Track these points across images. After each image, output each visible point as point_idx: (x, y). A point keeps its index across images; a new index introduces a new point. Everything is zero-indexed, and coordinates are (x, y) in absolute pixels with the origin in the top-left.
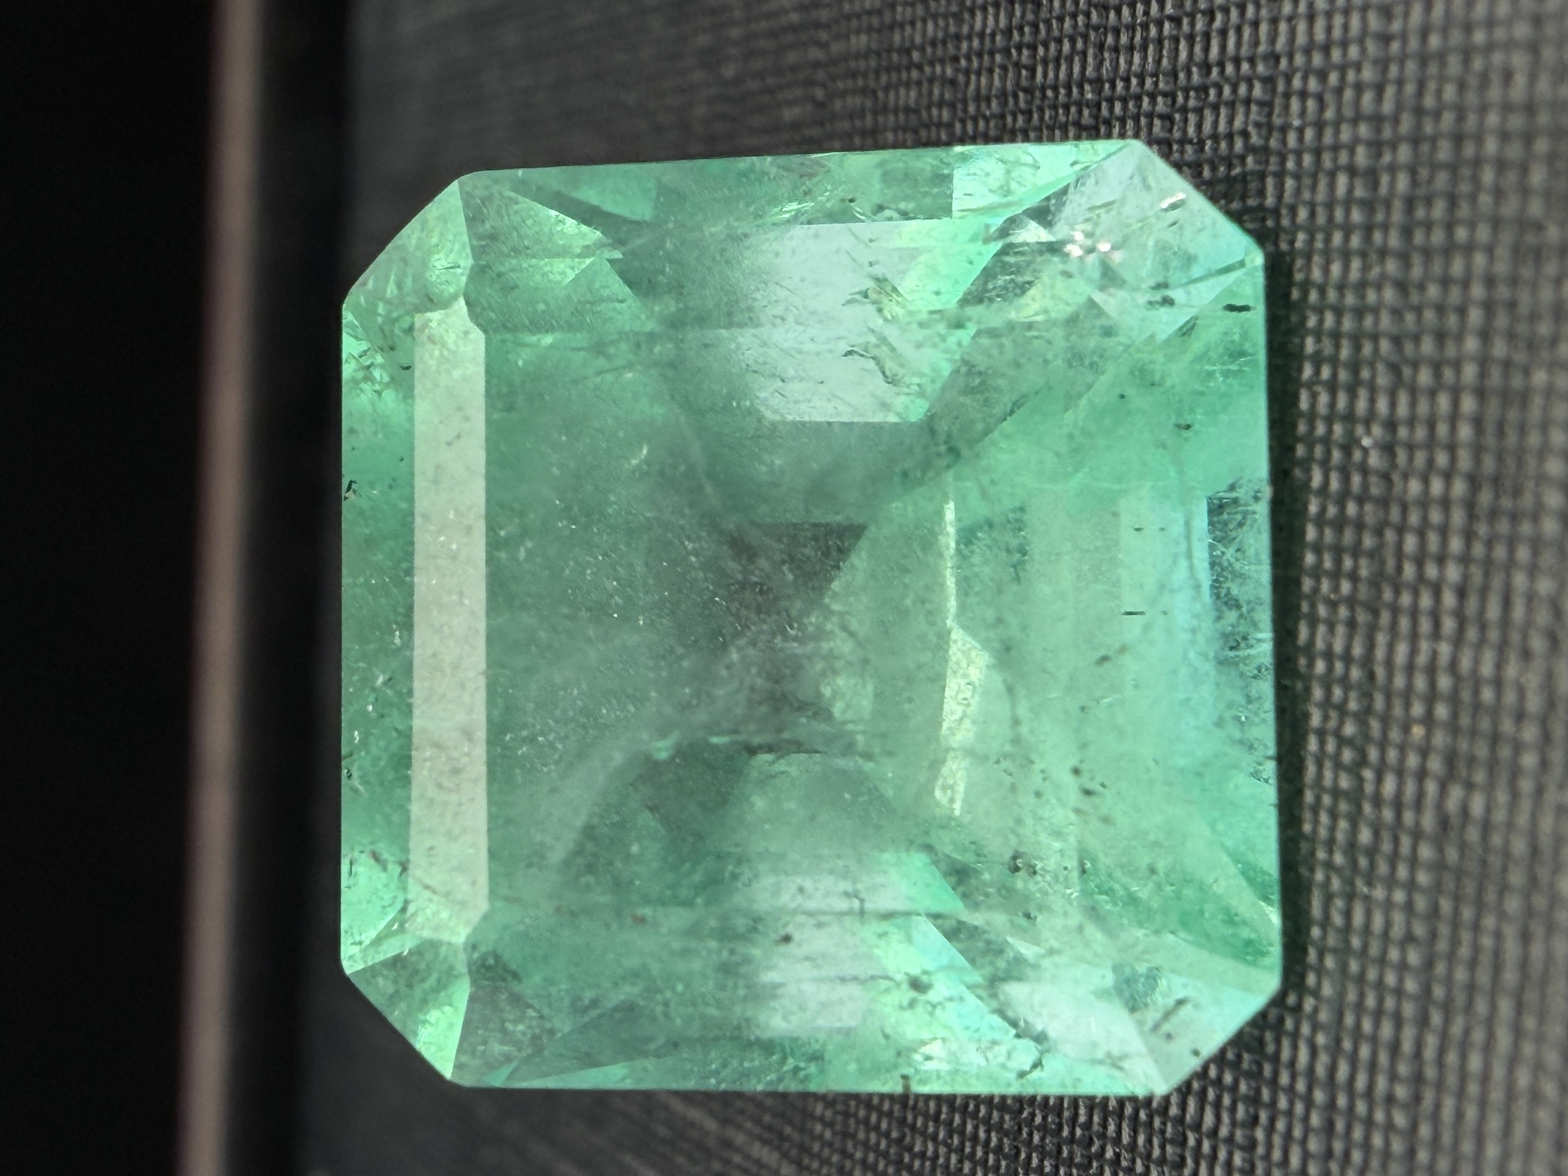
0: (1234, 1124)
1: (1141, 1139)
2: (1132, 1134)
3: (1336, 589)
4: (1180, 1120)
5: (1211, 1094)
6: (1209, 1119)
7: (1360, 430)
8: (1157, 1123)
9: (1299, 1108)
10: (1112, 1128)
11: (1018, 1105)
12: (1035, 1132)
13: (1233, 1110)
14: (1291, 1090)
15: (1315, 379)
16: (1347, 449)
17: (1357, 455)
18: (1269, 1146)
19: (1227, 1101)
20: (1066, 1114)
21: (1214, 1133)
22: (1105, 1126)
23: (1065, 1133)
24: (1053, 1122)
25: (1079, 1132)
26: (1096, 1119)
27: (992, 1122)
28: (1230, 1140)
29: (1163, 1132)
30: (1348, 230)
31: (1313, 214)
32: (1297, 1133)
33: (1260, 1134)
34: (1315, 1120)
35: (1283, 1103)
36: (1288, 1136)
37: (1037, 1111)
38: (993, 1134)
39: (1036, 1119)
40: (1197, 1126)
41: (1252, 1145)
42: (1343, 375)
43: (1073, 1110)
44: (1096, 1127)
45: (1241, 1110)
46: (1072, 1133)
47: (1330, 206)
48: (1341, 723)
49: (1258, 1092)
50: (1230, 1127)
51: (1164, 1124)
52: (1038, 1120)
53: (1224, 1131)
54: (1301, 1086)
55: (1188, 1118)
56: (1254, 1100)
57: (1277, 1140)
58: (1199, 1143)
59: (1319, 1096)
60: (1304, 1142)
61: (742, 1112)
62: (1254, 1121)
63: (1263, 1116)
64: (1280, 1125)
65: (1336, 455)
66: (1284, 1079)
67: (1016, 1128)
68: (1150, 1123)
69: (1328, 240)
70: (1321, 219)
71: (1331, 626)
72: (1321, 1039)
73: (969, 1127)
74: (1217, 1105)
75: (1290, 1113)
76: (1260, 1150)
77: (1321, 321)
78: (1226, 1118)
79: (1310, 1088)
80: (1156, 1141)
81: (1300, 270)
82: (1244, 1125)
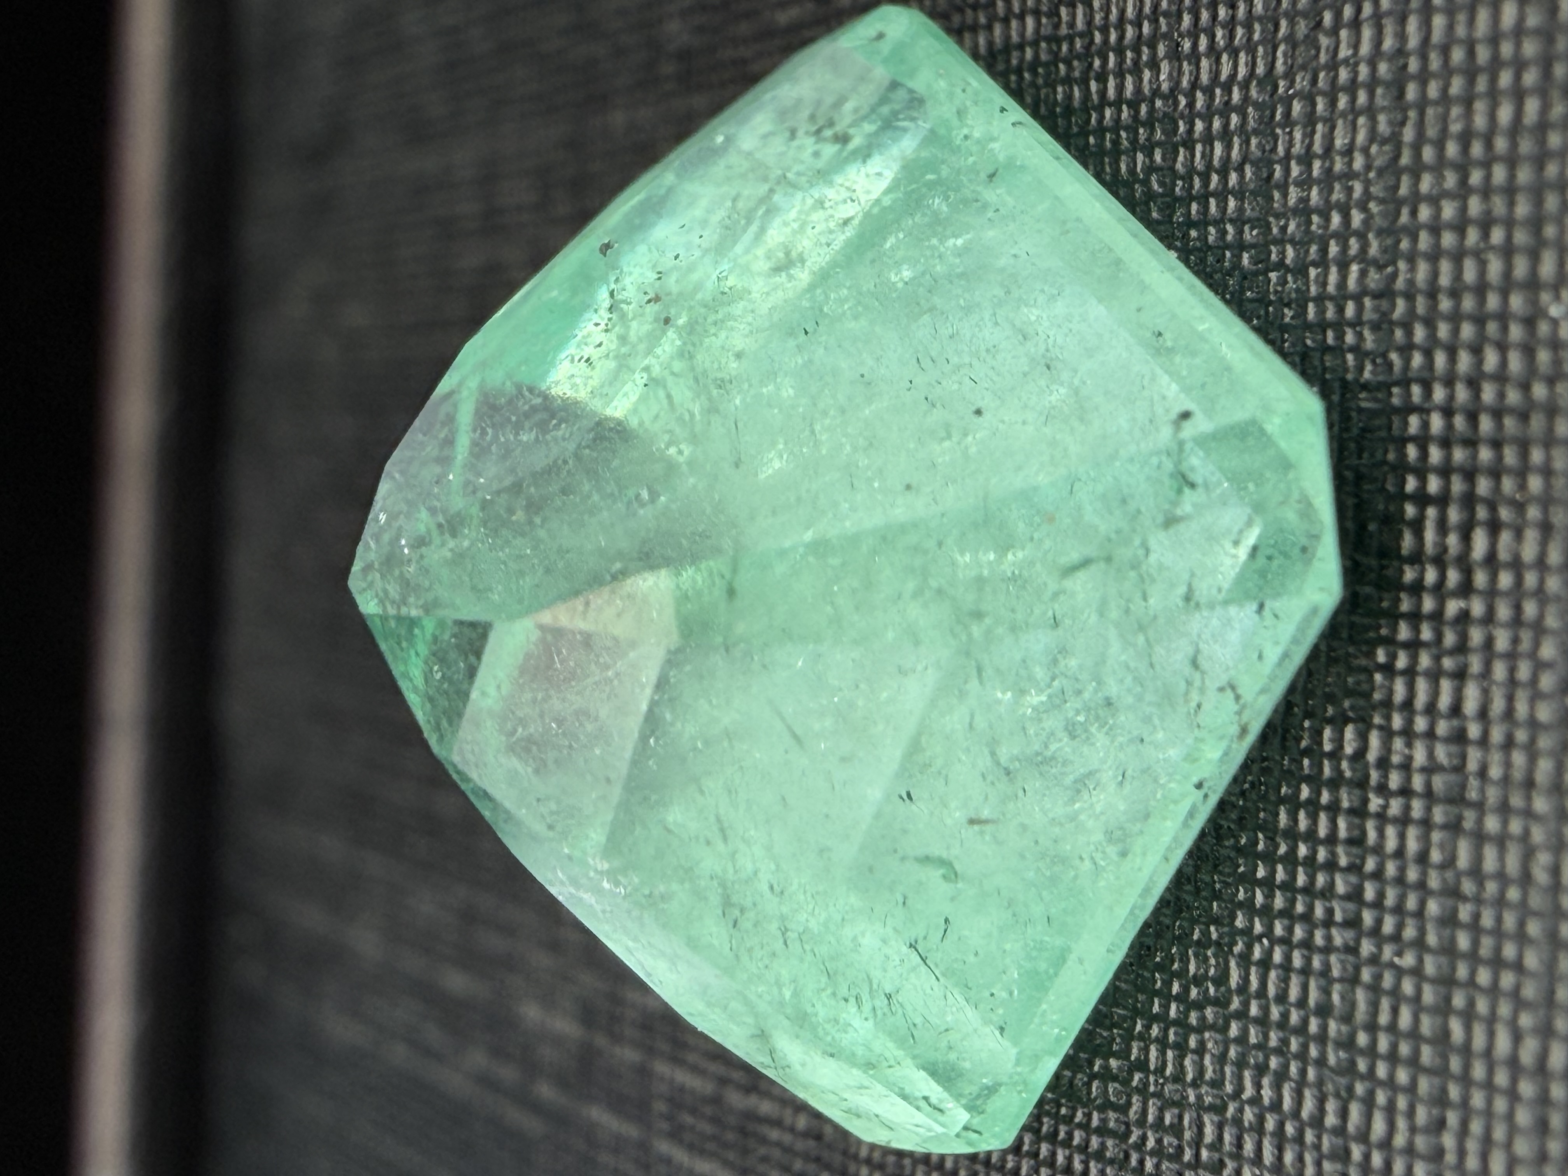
0: (1413, 1130)
1: (1289, 1157)
2: (1276, 1151)
3: (1523, 486)
4: (1340, 1131)
5: (1381, 1098)
6: (1379, 1127)
7: (1545, 297)
8: (1309, 1136)
9: (1500, 1105)
10: (1249, 1147)
11: (1123, 1127)
12: (1148, 1158)
13: (1411, 1113)
14: (1489, 1086)
15: (1482, 245)
16: (1530, 323)
17: (1544, 328)
18: (1462, 1153)
19: (1402, 1103)
20: (1187, 1135)
21: (1386, 1144)
22: (1239, 1145)
23: (1188, 1156)
24: (1170, 1145)
25: (1205, 1154)
26: (1227, 1137)
27: (1090, 1150)
28: (1410, 1151)
29: (1317, 1147)
30: (1519, 65)
31: (1471, 53)
32: (1499, 1133)
33: (1448, 1141)
34: (1523, 1117)
35: (1478, 1100)
36: (1487, 1141)
37: (1150, 1134)
38: (1092, 1164)
39: (1148, 1143)
40: (1364, 1137)
41: (1438, 1154)
42: (1521, 237)
43: (1195, 1129)
44: (1227, 1147)
45: (1422, 1115)
46: (1197, 1155)
47: (1494, 40)
48: (1537, 644)
49: (1444, 1091)
50: (1407, 1134)
51: (1319, 1137)
52: (1151, 1143)
53: (1400, 1140)
54: (1501, 1078)
55: (1351, 1128)
56: (1441, 1100)
57: (1472, 1146)
58: (1367, 1157)
59: (1527, 1088)
60: (1508, 1146)
61: (765, 1159)
62: (1440, 1125)
63: (1453, 1118)
64: (1476, 1127)
65: (1516, 332)
66: (1478, 1071)
67: (1122, 1155)
68: (1299, 1139)
69: (1493, 80)
70: (1483, 54)
71: (1519, 534)
72: (1526, 1020)
73: (1060, 1159)
74: (1390, 1109)
75: (1488, 1113)
76: (1450, 1158)
77: (1488, 177)
78: (1401, 1124)
79: (1514, 1081)
80: (1308, 1158)
81: (1457, 120)
82: (1427, 1130)
